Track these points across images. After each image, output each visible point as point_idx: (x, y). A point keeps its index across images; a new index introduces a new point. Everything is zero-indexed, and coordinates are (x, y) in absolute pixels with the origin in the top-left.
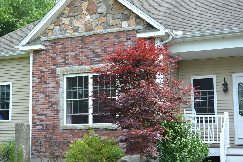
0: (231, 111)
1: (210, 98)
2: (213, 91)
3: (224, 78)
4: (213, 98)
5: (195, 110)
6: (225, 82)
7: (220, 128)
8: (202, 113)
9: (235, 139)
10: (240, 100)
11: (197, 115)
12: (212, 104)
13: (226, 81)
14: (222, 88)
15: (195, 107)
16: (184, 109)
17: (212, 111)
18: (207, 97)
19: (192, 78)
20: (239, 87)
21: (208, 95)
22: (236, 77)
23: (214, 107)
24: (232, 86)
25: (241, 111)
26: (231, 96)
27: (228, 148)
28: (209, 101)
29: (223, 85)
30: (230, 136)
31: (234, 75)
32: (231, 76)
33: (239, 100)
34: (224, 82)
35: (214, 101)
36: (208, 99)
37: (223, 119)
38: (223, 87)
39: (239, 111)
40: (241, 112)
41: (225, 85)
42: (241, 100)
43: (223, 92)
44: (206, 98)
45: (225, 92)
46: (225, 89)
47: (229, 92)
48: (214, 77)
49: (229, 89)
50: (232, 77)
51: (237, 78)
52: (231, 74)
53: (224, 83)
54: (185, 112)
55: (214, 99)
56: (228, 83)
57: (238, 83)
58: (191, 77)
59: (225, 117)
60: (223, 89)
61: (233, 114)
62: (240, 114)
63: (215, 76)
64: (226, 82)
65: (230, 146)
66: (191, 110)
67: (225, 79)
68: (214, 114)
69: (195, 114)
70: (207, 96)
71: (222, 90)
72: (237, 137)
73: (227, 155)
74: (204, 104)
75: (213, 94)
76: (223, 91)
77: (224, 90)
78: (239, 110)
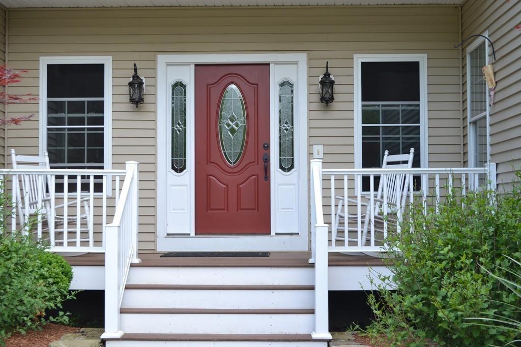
0: (150, 159)
1: (92, 121)
2: (103, 102)
3: (135, 65)
4: (101, 121)
5: (47, 154)
6: (136, 77)
7: (112, 207)
8: (68, 162)
9: (157, 236)
10: (176, 130)
11: (51, 168)
12: (98, 139)
13: (138, 74)
14: (128, 93)
15: (49, 145)
16: (13, 151)
17: (97, 157)
18: (84, 117)
19: (45, 61)
20: (173, 93)
21: (88, 113)
22: (167, 65)
23: (103, 146)
24: (156, 90)
25: (177, 160)
26: (150, 116)
27: (133, 266)
28: (89, 129)
29: (131, 84)
30: (139, 228)
31: (162, 59)
32: (155, 60)
33: (173, 129)
34: (133, 77)
35: (102, 129)
36: (88, 125)
37: (122, 181)
38: (130, 92)
39: (172, 160)
40: (177, 163)
41: (136, 84)
42: (179, 131)
43: (131, 106)
44: (81, 121)
45: (135, 105)
46: (136, 97)
47: (146, 107)
48: (107, 62)
49: (147, 99)
50: (156, 64)
51: (169, 67)
52: (155, 56)
53: (133, 79)
54: (15, 158)
55: (103, 125)
56: (144, 81)
57: (172, 81)
58: (42, 59)
59: (126, 177)
60: (129, 96)
61: (156, 168)
62: (173, 168)
63: (110, 58)
64: (138, 77)
65: (136, 261)
66: (38, 155)
67: (136, 70)
68: (102, 168)
69: (48, 166)
70: (86, 115)
71: (127, 99)
72: (161, 231)
73: (128, 288)
74: (76, 139)
75: (102, 112)
76: (128, 101)
77: (132, 100)
78: (172, 157)
